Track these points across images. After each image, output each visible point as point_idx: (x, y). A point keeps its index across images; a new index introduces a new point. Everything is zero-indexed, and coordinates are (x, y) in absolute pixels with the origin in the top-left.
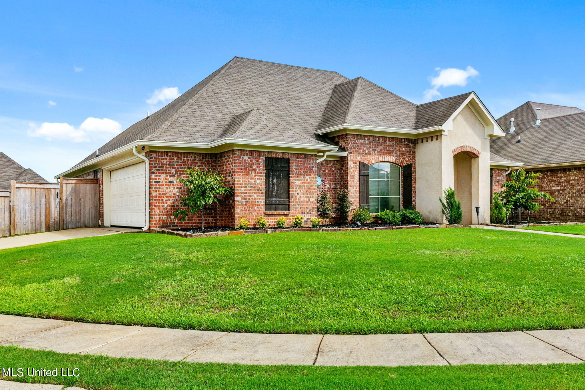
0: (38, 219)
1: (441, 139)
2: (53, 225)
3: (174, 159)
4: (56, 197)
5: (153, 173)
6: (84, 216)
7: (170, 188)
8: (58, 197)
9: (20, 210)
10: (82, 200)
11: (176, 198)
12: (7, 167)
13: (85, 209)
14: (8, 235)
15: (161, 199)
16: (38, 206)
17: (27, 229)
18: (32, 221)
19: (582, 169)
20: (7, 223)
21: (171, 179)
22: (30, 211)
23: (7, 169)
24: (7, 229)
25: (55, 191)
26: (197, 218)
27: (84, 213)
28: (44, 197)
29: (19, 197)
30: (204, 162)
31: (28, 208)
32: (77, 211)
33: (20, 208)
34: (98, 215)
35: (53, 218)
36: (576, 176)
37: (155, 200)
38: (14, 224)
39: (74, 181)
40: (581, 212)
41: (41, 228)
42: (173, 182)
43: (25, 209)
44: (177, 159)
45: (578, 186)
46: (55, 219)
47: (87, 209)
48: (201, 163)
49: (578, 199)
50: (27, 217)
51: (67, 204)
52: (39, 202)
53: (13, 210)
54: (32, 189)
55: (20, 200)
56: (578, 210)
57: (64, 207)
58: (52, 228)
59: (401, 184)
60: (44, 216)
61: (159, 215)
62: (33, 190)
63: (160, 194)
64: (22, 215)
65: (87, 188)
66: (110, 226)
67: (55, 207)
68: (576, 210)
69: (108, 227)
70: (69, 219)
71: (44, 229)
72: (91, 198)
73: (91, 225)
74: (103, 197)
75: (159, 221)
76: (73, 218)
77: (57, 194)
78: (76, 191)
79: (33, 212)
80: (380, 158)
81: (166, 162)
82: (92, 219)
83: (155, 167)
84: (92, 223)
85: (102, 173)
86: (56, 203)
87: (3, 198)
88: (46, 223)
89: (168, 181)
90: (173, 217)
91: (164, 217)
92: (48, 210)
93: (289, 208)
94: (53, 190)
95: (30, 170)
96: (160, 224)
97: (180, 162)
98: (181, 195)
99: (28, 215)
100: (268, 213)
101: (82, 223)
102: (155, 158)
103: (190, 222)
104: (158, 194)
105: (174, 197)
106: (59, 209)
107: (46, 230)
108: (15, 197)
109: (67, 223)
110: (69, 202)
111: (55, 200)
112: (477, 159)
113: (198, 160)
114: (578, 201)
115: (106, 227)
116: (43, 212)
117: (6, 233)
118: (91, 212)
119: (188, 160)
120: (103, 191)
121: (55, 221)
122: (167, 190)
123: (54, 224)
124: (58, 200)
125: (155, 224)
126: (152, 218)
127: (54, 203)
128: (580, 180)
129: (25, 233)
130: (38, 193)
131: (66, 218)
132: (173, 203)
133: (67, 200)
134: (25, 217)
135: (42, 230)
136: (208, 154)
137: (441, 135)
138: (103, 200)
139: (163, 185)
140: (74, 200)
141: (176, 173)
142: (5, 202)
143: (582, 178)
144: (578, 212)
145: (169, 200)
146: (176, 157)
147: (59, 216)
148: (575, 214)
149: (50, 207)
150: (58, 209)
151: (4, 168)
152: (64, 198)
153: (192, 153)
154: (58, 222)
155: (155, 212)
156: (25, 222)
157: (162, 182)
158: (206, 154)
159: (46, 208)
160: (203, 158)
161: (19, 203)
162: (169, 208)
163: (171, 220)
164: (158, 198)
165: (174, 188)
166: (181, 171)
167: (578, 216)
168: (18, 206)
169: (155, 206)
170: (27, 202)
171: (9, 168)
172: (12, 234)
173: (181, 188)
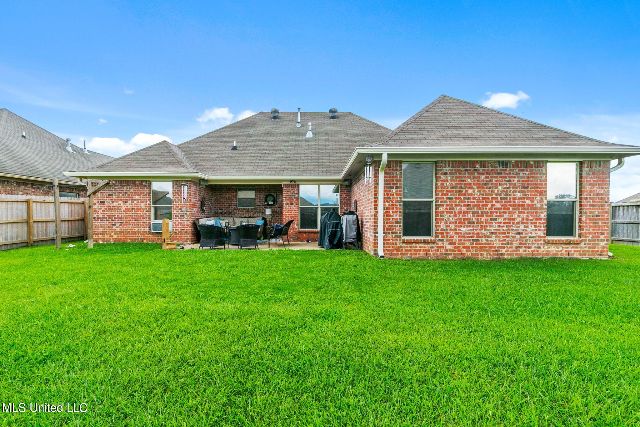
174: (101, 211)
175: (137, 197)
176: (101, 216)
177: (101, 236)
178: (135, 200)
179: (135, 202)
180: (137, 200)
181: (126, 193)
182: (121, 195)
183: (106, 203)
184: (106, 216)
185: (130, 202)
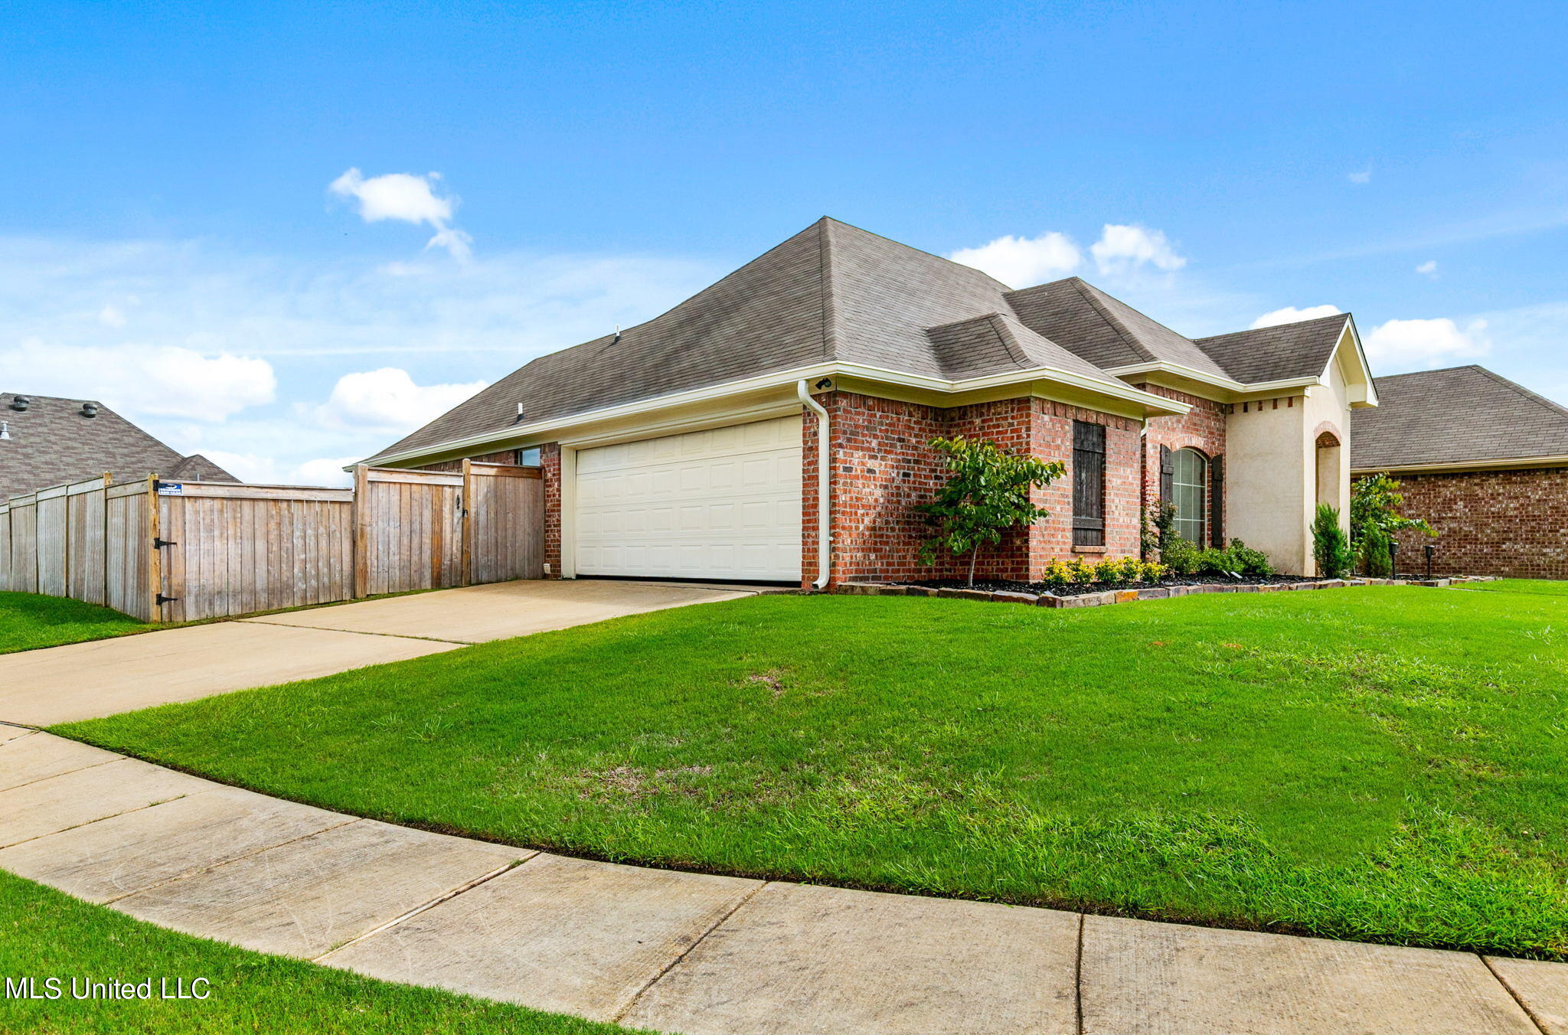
0: (415, 558)
1: (1302, 404)
2: (447, 572)
3: (875, 415)
4: (456, 507)
5: (841, 446)
6: (514, 554)
7: (868, 487)
8: (458, 508)
9: (375, 537)
10: (510, 515)
11: (879, 509)
12: (146, 451)
13: (514, 535)
14: (347, 597)
15: (853, 510)
16: (416, 526)
17: (391, 583)
18: (402, 564)
19: (1420, 479)
20: (347, 567)
21: (871, 464)
22: (397, 539)
23: (144, 455)
24: (347, 581)
25: (453, 494)
26: (912, 560)
27: (513, 545)
28: (430, 506)
29: (374, 505)
30: (923, 426)
31: (394, 532)
32: (499, 540)
33: (375, 532)
34: (541, 551)
35: (448, 558)
36: (1405, 491)
37: (844, 513)
38: (365, 572)
39: (493, 472)
40: (1417, 558)
41: (421, 580)
42: (875, 472)
43: (387, 534)
44: (881, 417)
45: (1411, 509)
46: (451, 560)
47: (520, 536)
48: (920, 429)
49: (1410, 533)
50: (391, 553)
51: (477, 523)
52: (417, 518)
53: (362, 536)
54: (403, 486)
55: (375, 512)
56: (1410, 554)
57: (473, 532)
58: (445, 581)
59: (1206, 494)
60: (429, 552)
61: (850, 550)
62: (405, 488)
63: (851, 498)
64: (380, 547)
65: (521, 489)
66: (574, 577)
67: (453, 531)
68: (1404, 554)
69: (570, 579)
70: (482, 560)
71: (427, 584)
72: (527, 510)
73: (527, 575)
74: (559, 511)
75: (851, 564)
76: (492, 557)
77: (458, 499)
78: (496, 496)
79: (406, 541)
80: (1186, 439)
81: (864, 420)
82: (528, 560)
83: (845, 433)
84: (529, 568)
85: (559, 454)
86: (456, 521)
87: (337, 506)
88: (432, 568)
89: (865, 468)
90: (873, 556)
91: (858, 555)
92: (437, 535)
93: (1103, 538)
94: (448, 490)
95: (201, 457)
96: (852, 573)
97: (887, 424)
98: (886, 504)
99: (394, 548)
100: (1078, 548)
101: (509, 568)
102: (844, 410)
103: (901, 568)
104: (848, 499)
105: (875, 508)
106: (460, 535)
107: (432, 584)
108: (367, 505)
109: (477, 569)
110: (482, 518)
111: (452, 513)
112: (1334, 450)
113: (915, 422)
114: (1409, 536)
115: (567, 579)
116: (427, 541)
117: (344, 591)
118: (526, 544)
119: (899, 419)
120: (560, 495)
121: (451, 564)
122: (864, 490)
123: (450, 573)
124: (458, 514)
125: (844, 573)
126: (837, 557)
127: (451, 520)
128: (1415, 498)
129: (386, 592)
130: (416, 496)
131: (477, 557)
132: (874, 522)
133: (477, 513)
134: (386, 553)
135: (423, 584)
136: (931, 407)
137: (1302, 397)
138: (560, 516)
139: (857, 477)
140: (492, 515)
141: (880, 450)
142: (343, 515)
143: (1418, 494)
144: (1409, 557)
145: (867, 514)
146: (878, 410)
147: (460, 553)
148: (1403, 560)
149: (441, 531)
150: (458, 536)
151: (138, 453)
152: (472, 511)
153: (906, 404)
154: (459, 566)
155: (843, 542)
156: (386, 564)
157: (856, 470)
158: (927, 407)
159: (433, 532)
160: (923, 418)
161: (374, 520)
162: (867, 533)
163: (870, 564)
164: (848, 510)
165: (876, 485)
166: (887, 444)
167: (1409, 564)
168: (371, 525)
169: (844, 528)
170: (392, 517)
171: (148, 454)
172: (359, 594)
173: (886, 487)
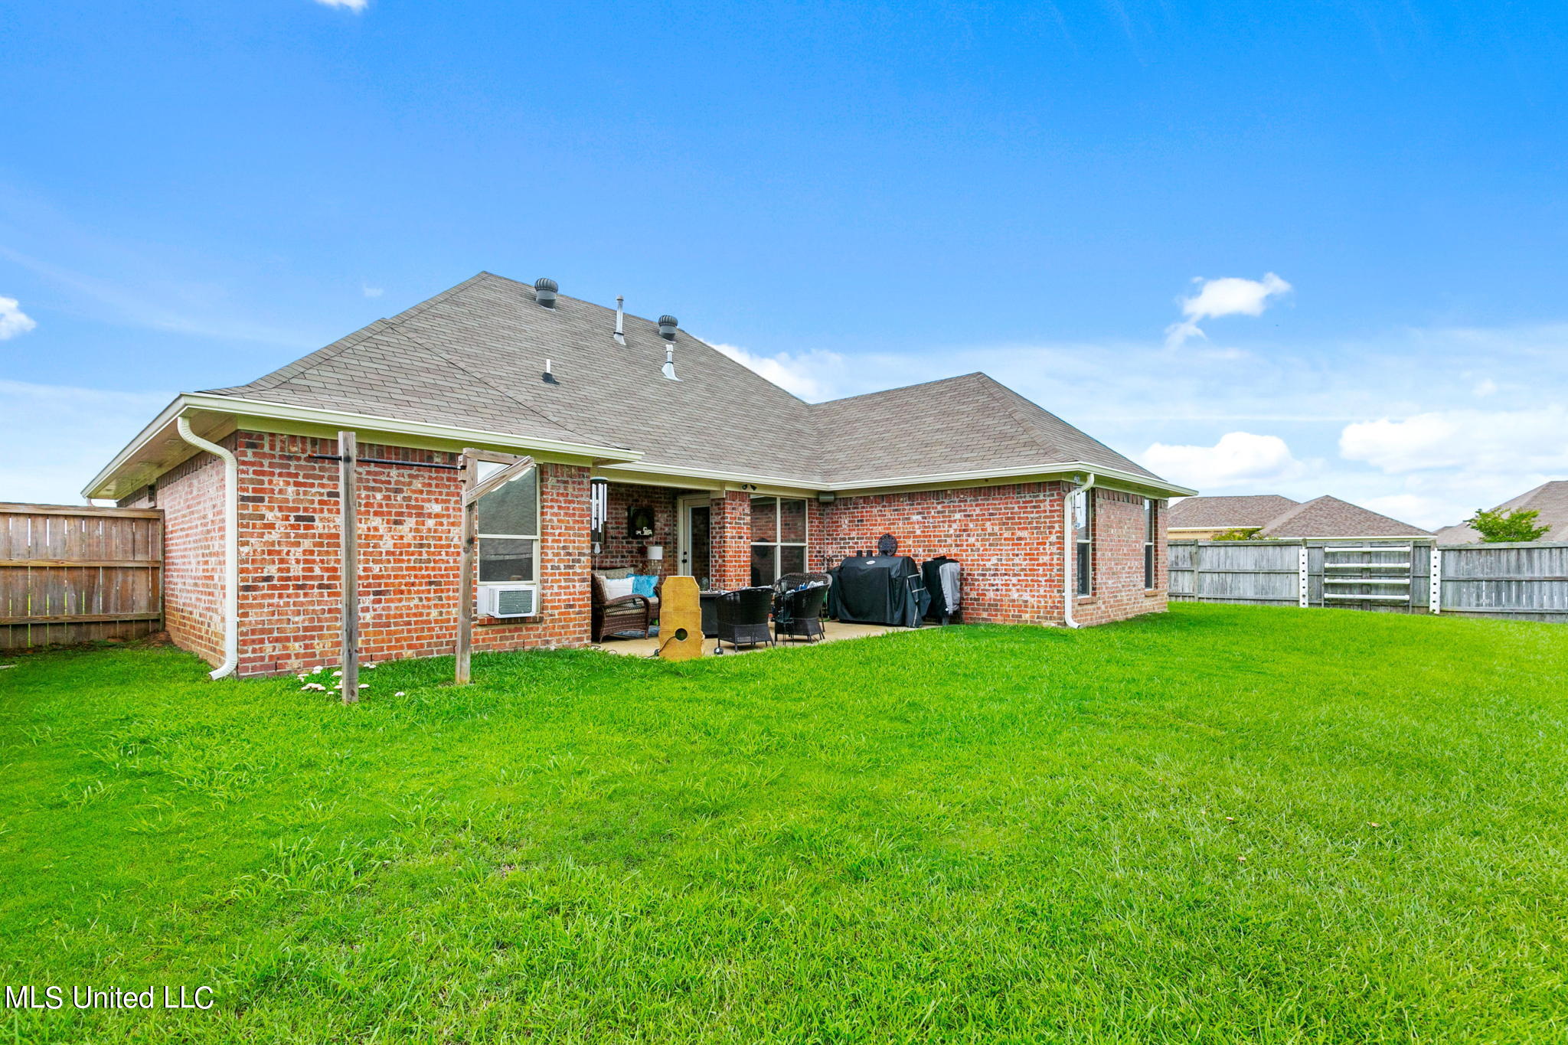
174: (297, 553)
175: (437, 508)
176: (297, 570)
177: (296, 647)
178: (430, 516)
179: (430, 523)
180: (437, 516)
181: (398, 491)
182: (379, 496)
183: (317, 523)
184: (317, 572)
185: (411, 522)
